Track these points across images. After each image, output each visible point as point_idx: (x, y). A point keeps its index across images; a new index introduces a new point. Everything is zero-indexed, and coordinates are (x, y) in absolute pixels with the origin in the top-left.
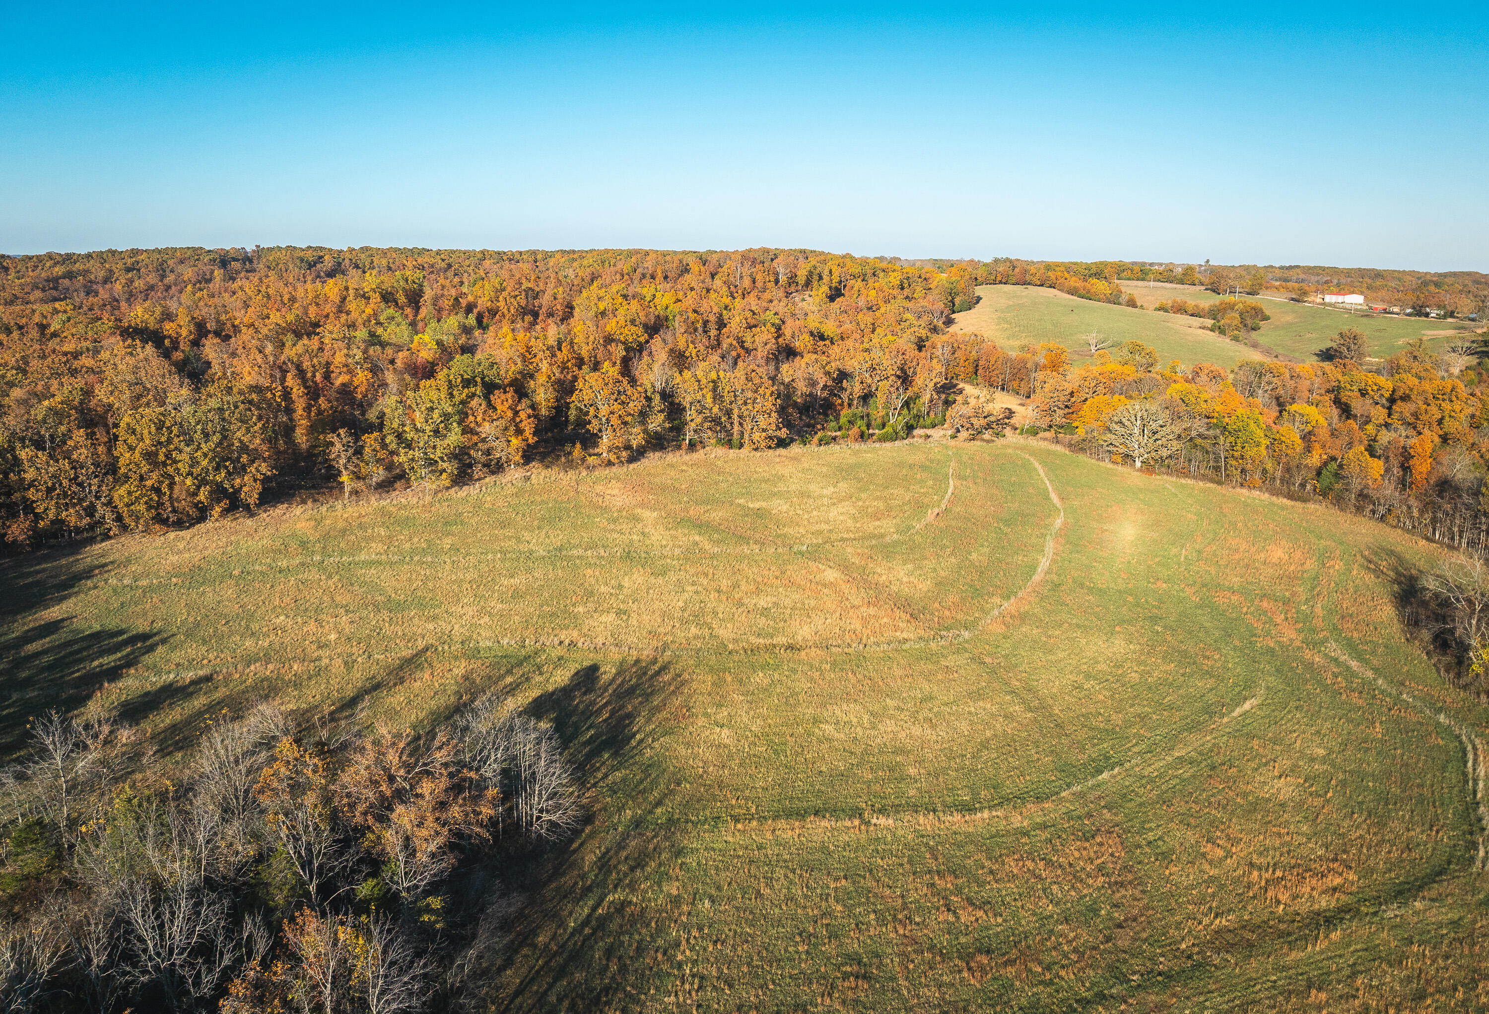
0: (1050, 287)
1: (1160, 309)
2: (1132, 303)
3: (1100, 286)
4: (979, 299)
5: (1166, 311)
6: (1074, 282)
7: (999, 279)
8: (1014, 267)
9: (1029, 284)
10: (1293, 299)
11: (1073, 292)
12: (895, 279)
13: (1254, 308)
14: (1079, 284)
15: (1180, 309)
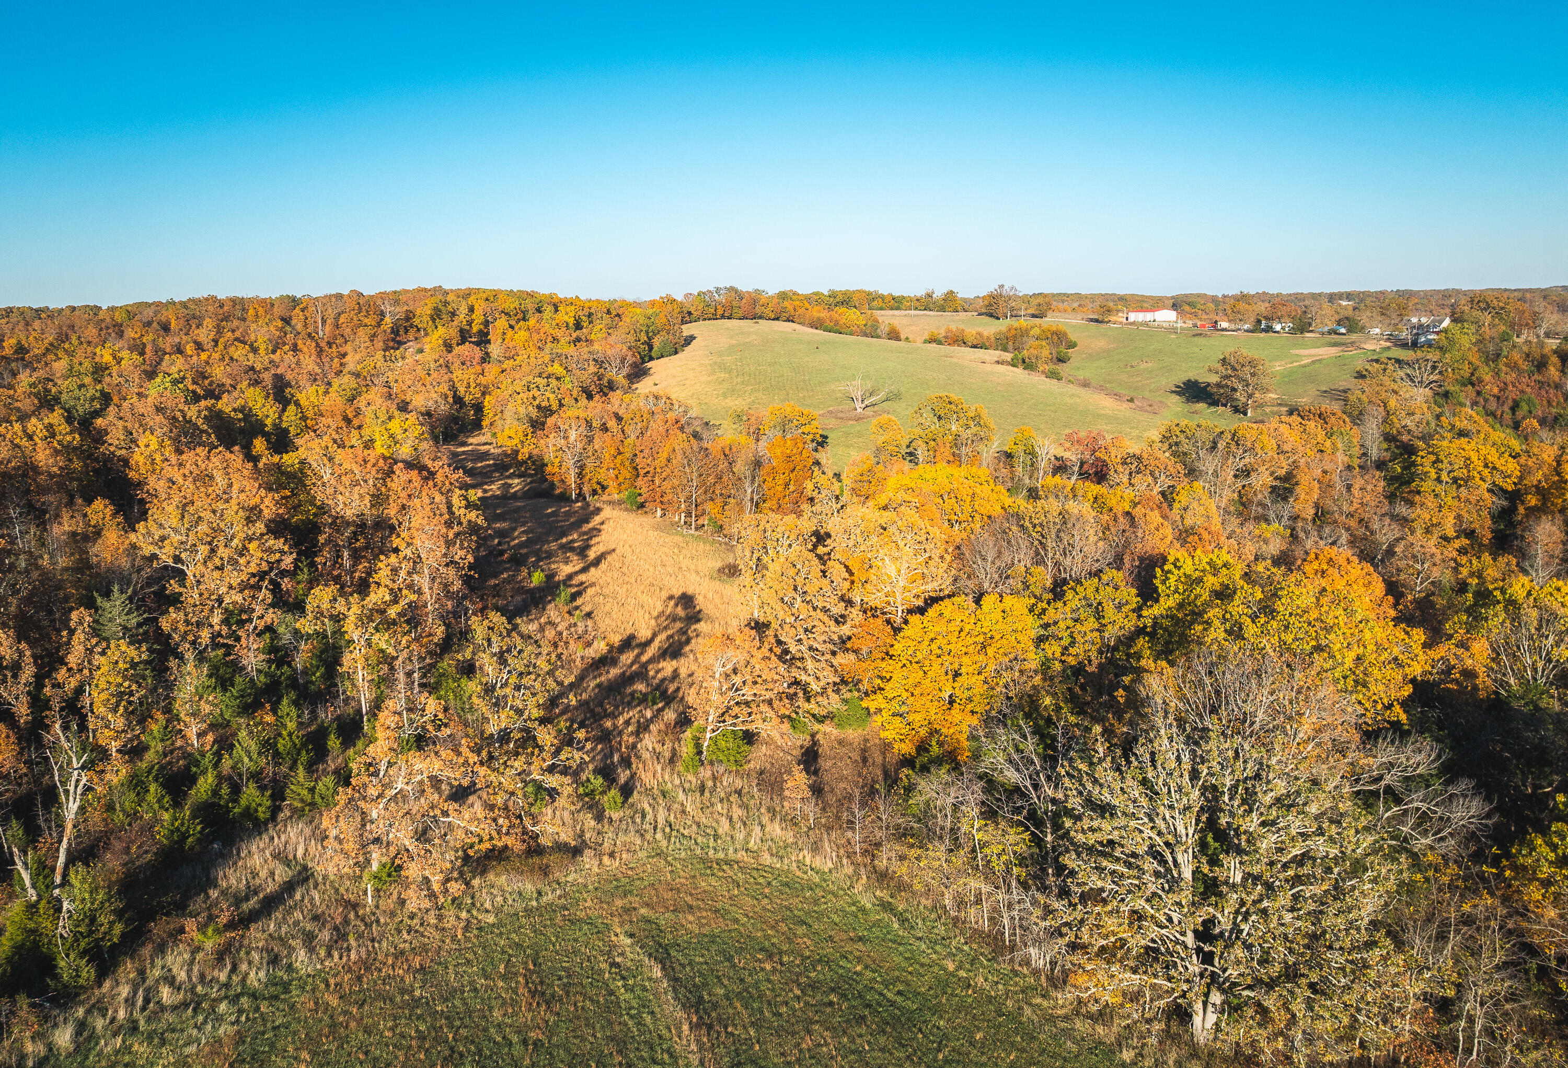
0: (788, 320)
1: (933, 340)
2: (894, 335)
3: (851, 316)
4: (689, 340)
5: (940, 343)
6: (817, 312)
7: (720, 312)
8: (742, 299)
9: (761, 317)
10: (1092, 320)
11: (817, 324)
12: (566, 316)
13: (1055, 333)
14: (824, 314)
15: (959, 340)
